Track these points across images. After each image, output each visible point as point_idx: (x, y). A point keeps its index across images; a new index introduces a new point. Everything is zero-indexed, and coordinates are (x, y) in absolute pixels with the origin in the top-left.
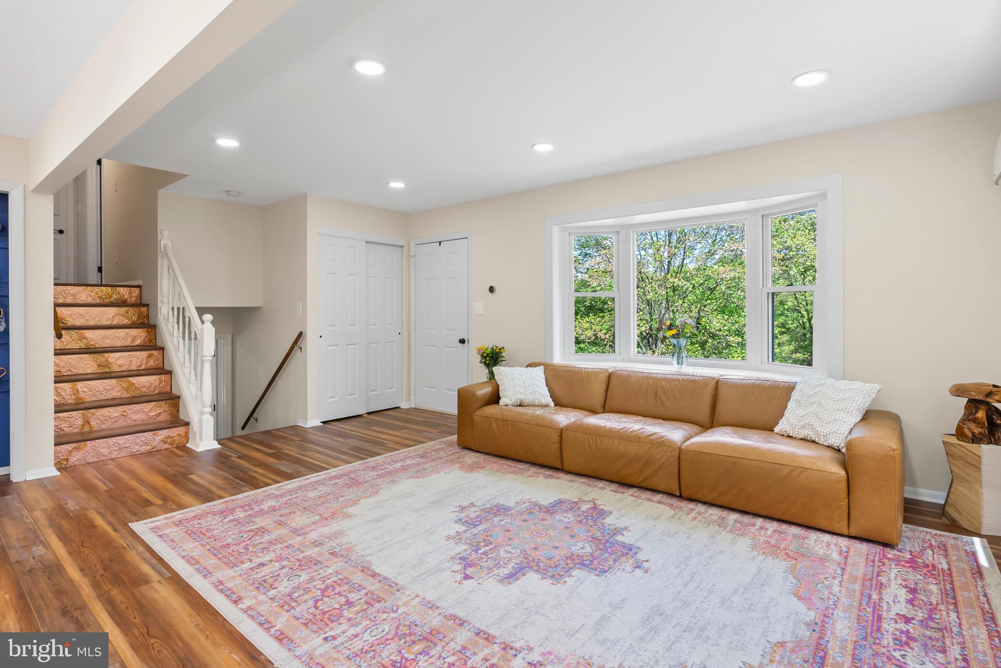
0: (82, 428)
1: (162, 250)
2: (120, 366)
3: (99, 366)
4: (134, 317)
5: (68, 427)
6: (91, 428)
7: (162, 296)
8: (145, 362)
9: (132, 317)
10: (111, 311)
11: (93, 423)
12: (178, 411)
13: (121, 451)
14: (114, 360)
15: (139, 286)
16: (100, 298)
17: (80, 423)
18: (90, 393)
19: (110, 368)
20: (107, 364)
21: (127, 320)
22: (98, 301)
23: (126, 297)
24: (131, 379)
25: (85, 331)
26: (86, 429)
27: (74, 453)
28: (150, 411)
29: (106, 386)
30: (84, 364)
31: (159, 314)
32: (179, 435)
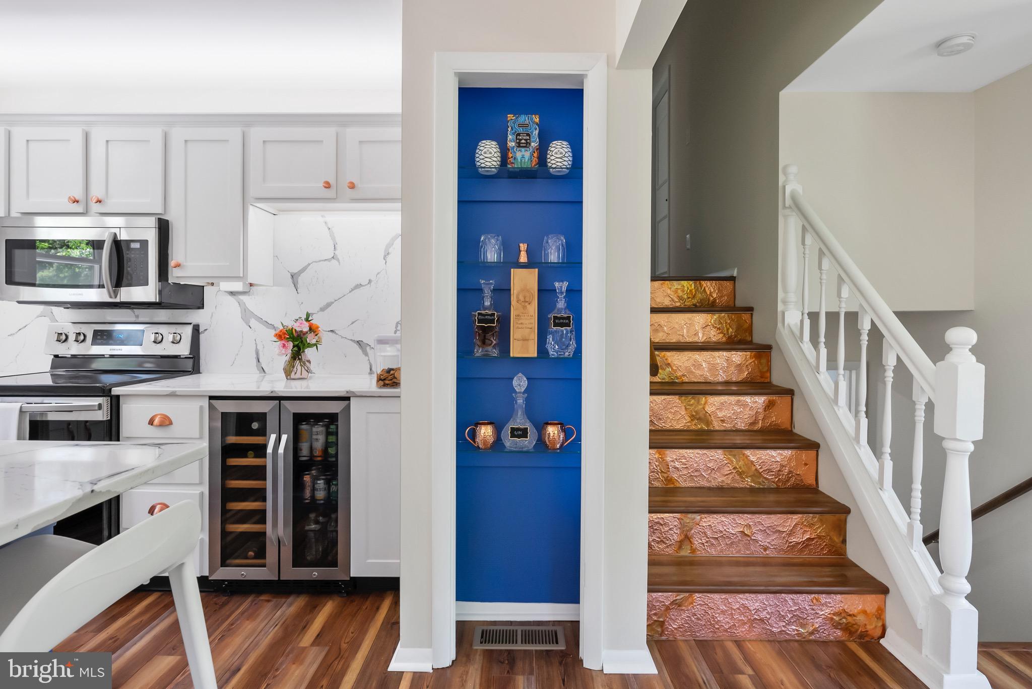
0: (680, 547)
1: (788, 202)
2: (723, 421)
3: (693, 417)
4: (731, 330)
5: (658, 542)
6: (693, 551)
7: (785, 291)
8: (761, 417)
9: (728, 329)
10: (700, 319)
11: (697, 542)
12: (844, 541)
13: (752, 627)
14: (714, 409)
15: (732, 279)
16: (680, 298)
17: (675, 537)
18: (685, 472)
19: (708, 423)
20: (703, 418)
21: (721, 335)
22: (678, 304)
23: (715, 295)
24: (748, 452)
25: (668, 354)
26: (685, 552)
27: (673, 613)
28: (791, 533)
29: (710, 461)
30: (671, 412)
31: (780, 325)
32: (864, 612)
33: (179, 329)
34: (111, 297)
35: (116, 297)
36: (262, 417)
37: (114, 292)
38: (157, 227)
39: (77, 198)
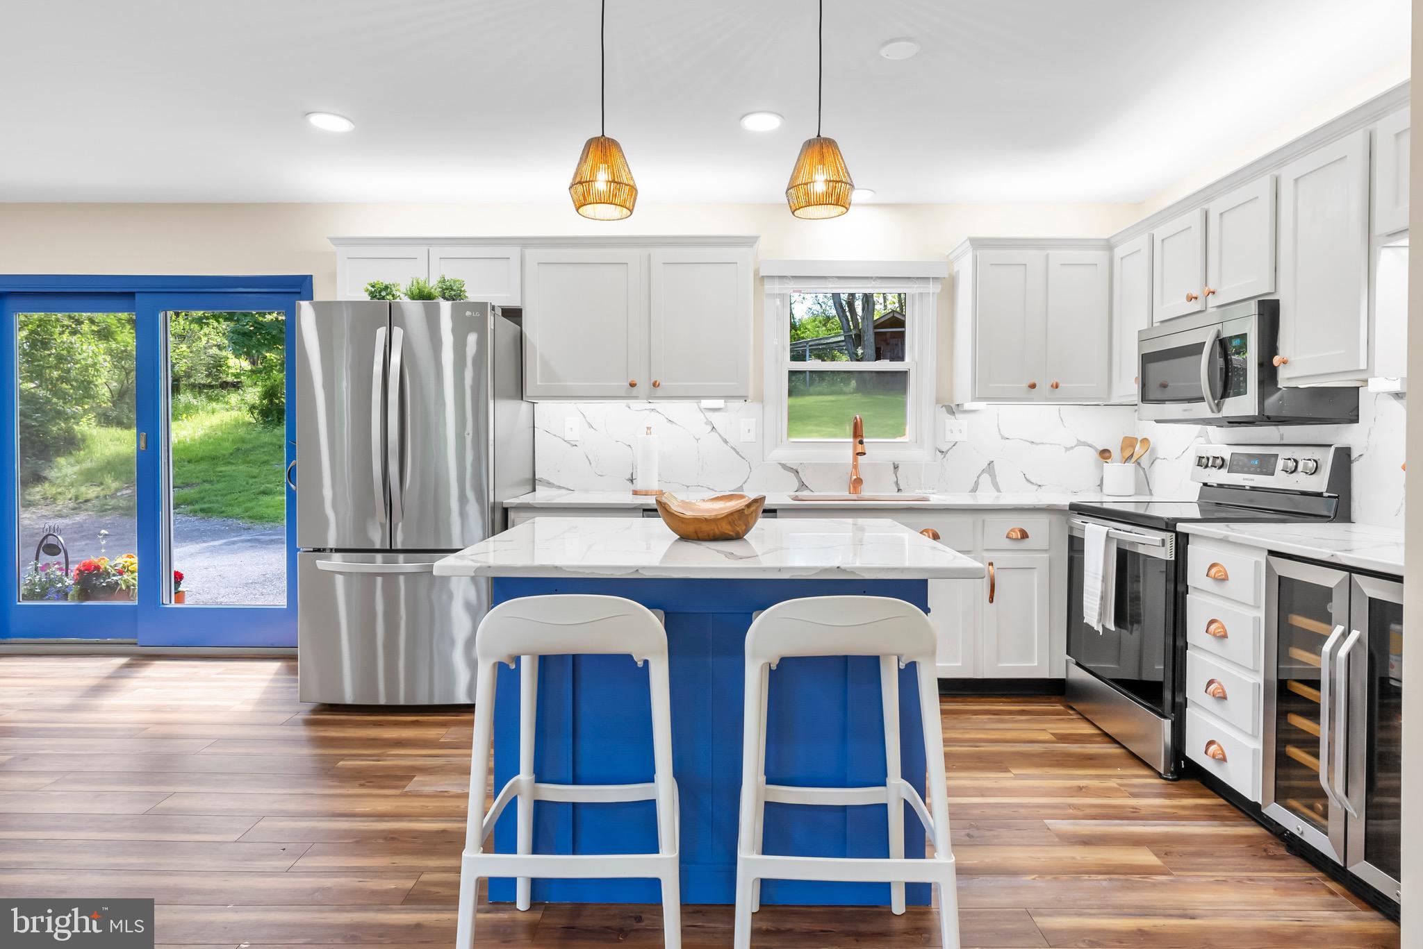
33: (1316, 453)
34: (1213, 412)
35: (1219, 410)
36: (1326, 594)
37: (1218, 405)
38: (1257, 313)
39: (1194, 295)
